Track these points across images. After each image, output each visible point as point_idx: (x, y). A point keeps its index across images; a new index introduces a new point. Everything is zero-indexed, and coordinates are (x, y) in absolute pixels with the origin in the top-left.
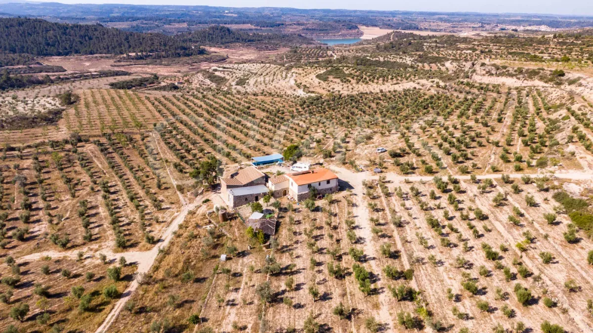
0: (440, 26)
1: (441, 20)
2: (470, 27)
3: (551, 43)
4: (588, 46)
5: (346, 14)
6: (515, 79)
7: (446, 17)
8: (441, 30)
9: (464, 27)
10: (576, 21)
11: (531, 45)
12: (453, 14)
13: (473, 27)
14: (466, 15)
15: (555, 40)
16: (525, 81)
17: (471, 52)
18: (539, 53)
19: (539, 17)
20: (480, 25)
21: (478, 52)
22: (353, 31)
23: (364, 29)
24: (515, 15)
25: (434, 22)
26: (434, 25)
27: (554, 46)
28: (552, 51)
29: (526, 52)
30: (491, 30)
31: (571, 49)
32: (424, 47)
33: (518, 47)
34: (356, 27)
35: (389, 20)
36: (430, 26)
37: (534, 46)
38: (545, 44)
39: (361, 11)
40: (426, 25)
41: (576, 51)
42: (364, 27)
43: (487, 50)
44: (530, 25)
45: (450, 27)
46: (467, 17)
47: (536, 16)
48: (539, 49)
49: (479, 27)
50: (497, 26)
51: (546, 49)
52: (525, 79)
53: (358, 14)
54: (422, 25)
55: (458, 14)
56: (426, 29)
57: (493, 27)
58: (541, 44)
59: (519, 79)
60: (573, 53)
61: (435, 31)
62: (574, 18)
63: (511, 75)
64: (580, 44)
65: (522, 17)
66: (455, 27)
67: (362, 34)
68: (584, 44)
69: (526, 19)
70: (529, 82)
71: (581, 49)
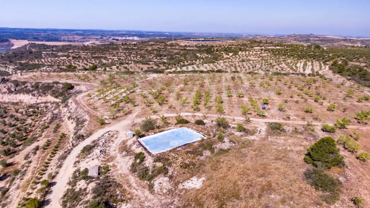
0: (75, 38)
1: (77, 34)
2: (94, 39)
3: (120, 49)
4: (140, 50)
5: (6, 31)
6: (30, 96)
7: (81, 32)
8: (74, 41)
9: (90, 39)
10: (152, 34)
11: (108, 51)
12: (86, 30)
13: (96, 39)
14: (94, 31)
15: (123, 47)
16: (40, 97)
17: (66, 58)
18: (112, 56)
19: (135, 32)
20: (100, 37)
21: (70, 58)
22: (5, 43)
23: (14, 42)
24: (123, 31)
25: (71, 36)
26: (71, 37)
27: (122, 51)
28: (120, 54)
29: (104, 56)
30: (107, 40)
31: (131, 53)
32: (43, 55)
33: (100, 53)
34: (8, 41)
35: (38, 35)
36: (68, 38)
37: (110, 51)
38: (116, 50)
39: (19, 29)
40: (66, 38)
41: (134, 54)
42: (15, 40)
43: (77, 56)
44: (129, 37)
45: (81, 39)
46: (95, 32)
47: (133, 32)
48: (113, 53)
49: (100, 38)
50: (110, 37)
51: (117, 53)
52: (40, 95)
53: (17, 30)
54: (63, 38)
55: (89, 31)
56: (64, 41)
57: (108, 38)
58: (114, 50)
59: (34, 95)
60: (132, 55)
61: (71, 41)
62: (151, 32)
63: (28, 92)
64: (136, 49)
65: (126, 32)
66: (85, 39)
67: (13, 45)
68: (138, 49)
69: (128, 33)
70: (43, 98)
71: (136, 53)
